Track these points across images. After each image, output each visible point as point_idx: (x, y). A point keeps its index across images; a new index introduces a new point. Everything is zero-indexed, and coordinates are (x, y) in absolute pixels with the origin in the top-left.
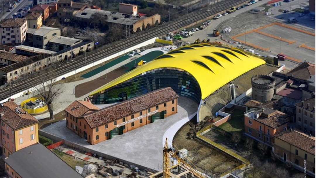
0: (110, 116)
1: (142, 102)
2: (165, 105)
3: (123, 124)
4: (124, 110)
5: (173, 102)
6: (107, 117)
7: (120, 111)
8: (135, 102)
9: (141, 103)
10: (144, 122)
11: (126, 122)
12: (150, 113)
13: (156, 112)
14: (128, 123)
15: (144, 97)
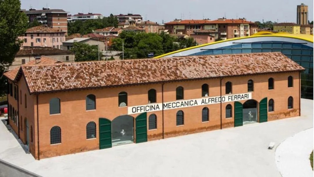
0: (109, 75)
1: (210, 64)
2: (271, 86)
3: (148, 108)
4: (155, 70)
5: (290, 84)
6: (97, 76)
7: (143, 70)
8: (190, 61)
9: (207, 65)
10: (214, 118)
11: (160, 105)
12: (230, 95)
13: (246, 99)
14: (165, 108)
15: (216, 57)
